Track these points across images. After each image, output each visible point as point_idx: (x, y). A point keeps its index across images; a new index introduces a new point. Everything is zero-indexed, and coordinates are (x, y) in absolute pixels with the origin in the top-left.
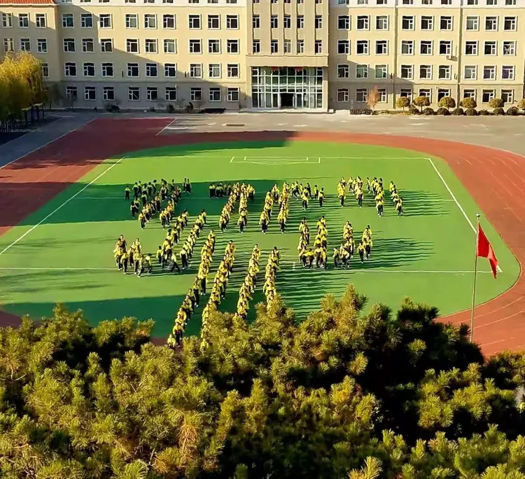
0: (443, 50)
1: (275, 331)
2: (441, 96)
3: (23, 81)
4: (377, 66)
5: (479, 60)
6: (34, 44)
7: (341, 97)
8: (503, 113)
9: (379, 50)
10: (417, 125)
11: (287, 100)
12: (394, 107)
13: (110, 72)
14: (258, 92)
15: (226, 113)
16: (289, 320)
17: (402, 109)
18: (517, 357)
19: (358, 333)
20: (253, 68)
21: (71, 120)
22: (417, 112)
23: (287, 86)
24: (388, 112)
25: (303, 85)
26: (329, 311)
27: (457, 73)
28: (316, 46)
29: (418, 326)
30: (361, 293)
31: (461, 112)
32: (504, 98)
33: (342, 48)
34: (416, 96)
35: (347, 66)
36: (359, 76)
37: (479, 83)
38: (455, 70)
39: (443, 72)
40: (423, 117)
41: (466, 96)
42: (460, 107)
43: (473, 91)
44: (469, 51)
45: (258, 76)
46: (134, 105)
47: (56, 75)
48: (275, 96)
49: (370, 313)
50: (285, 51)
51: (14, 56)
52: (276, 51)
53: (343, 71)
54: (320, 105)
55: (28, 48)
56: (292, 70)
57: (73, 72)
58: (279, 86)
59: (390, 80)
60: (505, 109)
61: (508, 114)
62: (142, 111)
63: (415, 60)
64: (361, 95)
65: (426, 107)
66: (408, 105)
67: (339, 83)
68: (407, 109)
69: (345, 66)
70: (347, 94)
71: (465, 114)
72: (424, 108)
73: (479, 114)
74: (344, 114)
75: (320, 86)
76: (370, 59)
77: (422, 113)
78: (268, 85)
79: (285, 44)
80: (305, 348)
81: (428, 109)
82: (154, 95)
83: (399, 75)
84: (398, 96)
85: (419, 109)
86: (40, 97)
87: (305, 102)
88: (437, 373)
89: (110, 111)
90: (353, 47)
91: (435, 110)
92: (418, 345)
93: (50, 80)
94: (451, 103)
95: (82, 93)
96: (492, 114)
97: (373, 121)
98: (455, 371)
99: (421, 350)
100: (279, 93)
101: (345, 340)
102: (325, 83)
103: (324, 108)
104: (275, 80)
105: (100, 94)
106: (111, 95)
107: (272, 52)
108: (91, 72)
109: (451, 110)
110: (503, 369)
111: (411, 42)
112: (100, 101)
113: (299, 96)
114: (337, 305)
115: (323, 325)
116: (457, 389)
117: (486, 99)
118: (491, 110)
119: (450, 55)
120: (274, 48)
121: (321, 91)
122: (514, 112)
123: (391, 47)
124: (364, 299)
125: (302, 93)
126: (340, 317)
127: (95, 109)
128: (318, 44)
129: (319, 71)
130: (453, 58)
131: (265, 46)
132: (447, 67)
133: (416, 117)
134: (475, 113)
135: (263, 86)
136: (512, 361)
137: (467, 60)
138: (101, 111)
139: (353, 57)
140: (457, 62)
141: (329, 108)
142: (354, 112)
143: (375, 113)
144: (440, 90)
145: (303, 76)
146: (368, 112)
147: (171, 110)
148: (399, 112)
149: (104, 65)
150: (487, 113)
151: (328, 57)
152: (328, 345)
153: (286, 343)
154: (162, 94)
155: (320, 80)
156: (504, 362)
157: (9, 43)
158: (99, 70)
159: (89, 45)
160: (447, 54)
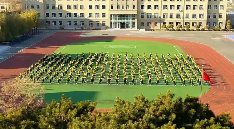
0: (178, 8)
1: (142, 105)
2: (177, 24)
3: (32, 19)
4: (154, 14)
5: (191, 11)
6: (35, 7)
7: (142, 24)
8: (199, 30)
9: (155, 8)
10: (169, 35)
11: (123, 26)
12: (160, 28)
13: (61, 16)
14: (113, 23)
15: (101, 30)
16: (146, 101)
17: (163, 29)
18: (227, 116)
19: (172, 107)
20: (111, 14)
21: (48, 33)
22: (169, 30)
23: (123, 21)
24: (158, 30)
25: (128, 21)
26: (161, 99)
27: (183, 16)
28: (133, 7)
29: (192, 104)
30: (172, 92)
31: (184, 30)
32: (200, 25)
33: (142, 7)
34: (168, 24)
35: (144, 14)
36: (148, 17)
37: (190, 20)
38: (182, 15)
39: (178, 16)
40: (171, 32)
41: (186, 24)
42: (184, 28)
43: (188, 22)
44: (187, 8)
45: (112, 17)
46: (69, 27)
47: (42, 17)
48: (119, 24)
49: (176, 99)
50: (122, 9)
51: (29, 11)
52: (119, 8)
53: (142, 15)
54: (134, 27)
55: (33, 8)
56: (124, 15)
57: (48, 16)
58: (120, 21)
59: (159, 19)
60: (200, 29)
61: (201, 30)
62: (72, 29)
63: (168, 12)
64: (149, 24)
65: (172, 28)
66: (165, 27)
67: (141, 20)
68: (165, 29)
69: (143, 14)
70: (144, 23)
71: (186, 31)
72: (171, 28)
73: (191, 30)
74: (143, 31)
75: (134, 21)
76: (152, 12)
77: (170, 30)
78: (118, 20)
79: (122, 6)
80: (154, 112)
81: (172, 29)
82: (76, 24)
83: (162, 17)
84: (162, 24)
85: (169, 29)
86: (37, 24)
87: (129, 27)
88: (200, 121)
89: (61, 29)
90: (146, 7)
91: (175, 29)
92: (193, 111)
93: (41, 19)
94: (181, 27)
95: (51, 23)
96: (195, 31)
97: (153, 33)
98: (206, 120)
99: (194, 112)
100: (120, 23)
101: (168, 109)
102: (136, 20)
103: (136, 29)
104: (119, 19)
105: (57, 23)
106: (61, 24)
107: (118, 9)
108: (55, 16)
109: (181, 29)
110: (222, 120)
111: (166, 5)
112: (58, 26)
113: (127, 24)
114: (164, 97)
115: (159, 104)
116: (207, 126)
117: (193, 25)
118: (195, 29)
119: (180, 10)
120: (118, 7)
121: (135, 22)
122: (203, 30)
123: (159, 7)
124: (174, 95)
125: (128, 23)
126: (165, 101)
127: (56, 29)
128: (134, 6)
129: (134, 15)
130: (181, 11)
131: (115, 7)
132: (179, 14)
133: (168, 32)
134: (189, 30)
135: (114, 21)
136: (226, 117)
137: (186, 12)
138: (58, 29)
139: (146, 11)
140: (183, 12)
141: (137, 29)
142: (146, 30)
143: (153, 30)
144: (177, 22)
145: (128, 17)
146: (151, 30)
147: (82, 29)
148: (162, 30)
149: (59, 13)
150: (193, 30)
151: (137, 11)
152: (161, 110)
153: (147, 109)
154: (79, 23)
155: (134, 19)
156: (223, 117)
157: (27, 6)
158: (57, 15)
159: (54, 6)
160: (179, 10)
